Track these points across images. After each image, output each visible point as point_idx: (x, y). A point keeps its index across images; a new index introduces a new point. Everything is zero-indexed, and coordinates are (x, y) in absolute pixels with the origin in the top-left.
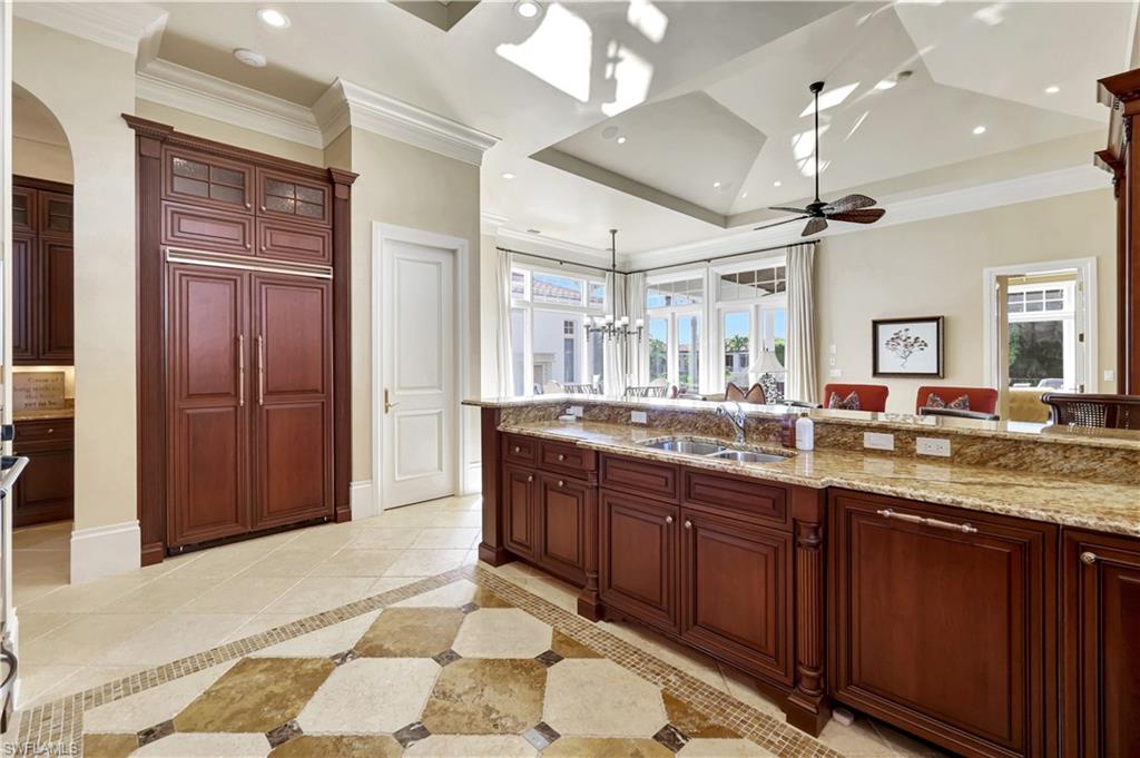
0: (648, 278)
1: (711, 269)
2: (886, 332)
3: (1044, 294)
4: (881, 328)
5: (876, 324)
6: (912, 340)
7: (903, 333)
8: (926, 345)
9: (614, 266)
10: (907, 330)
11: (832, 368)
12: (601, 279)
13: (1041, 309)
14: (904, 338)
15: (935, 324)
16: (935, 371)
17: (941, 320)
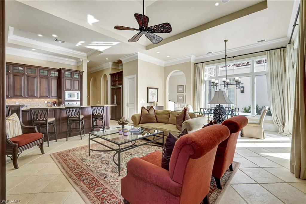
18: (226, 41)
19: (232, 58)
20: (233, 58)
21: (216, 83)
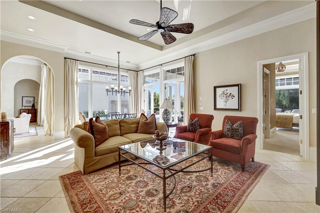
0: (144, 73)
1: (162, 68)
2: (219, 91)
3: (293, 79)
4: (217, 89)
5: (215, 88)
6: (229, 95)
7: (225, 91)
8: (234, 97)
9: (119, 66)
10: (227, 90)
11: (201, 106)
12: (126, 73)
13: (292, 85)
14: (225, 94)
15: (237, 87)
16: (238, 108)
17: (240, 85)
18: (119, 53)
19: (105, 66)
20: (107, 67)
21: (123, 90)
